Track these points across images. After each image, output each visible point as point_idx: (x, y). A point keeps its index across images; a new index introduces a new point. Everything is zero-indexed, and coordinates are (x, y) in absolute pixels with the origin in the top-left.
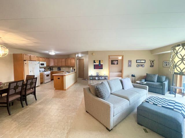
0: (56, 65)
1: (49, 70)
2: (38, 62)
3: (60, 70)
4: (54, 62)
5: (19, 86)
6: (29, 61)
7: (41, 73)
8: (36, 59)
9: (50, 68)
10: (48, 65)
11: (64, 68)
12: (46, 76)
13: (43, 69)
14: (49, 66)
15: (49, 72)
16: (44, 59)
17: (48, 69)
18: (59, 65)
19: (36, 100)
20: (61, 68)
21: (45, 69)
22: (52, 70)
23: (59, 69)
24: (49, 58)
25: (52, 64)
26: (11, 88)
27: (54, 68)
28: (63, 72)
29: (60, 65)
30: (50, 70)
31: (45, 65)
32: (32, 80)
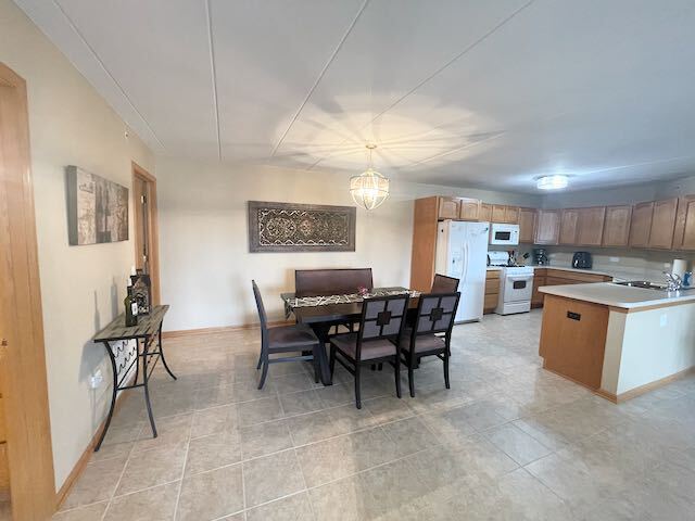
0: (569, 239)
1: (529, 260)
2: (487, 225)
3: (589, 267)
4: (560, 226)
5: (393, 315)
6: (452, 222)
7: (491, 268)
8: (481, 212)
9: (534, 252)
10: (528, 239)
11: (614, 259)
12: (512, 285)
13: (506, 256)
14: (531, 243)
15: (526, 271)
16: (511, 214)
17: (526, 256)
18: (582, 242)
19: (448, 386)
20: (596, 259)
21: (511, 253)
22: (545, 260)
23: (584, 259)
24: (534, 210)
25: (545, 236)
26: (367, 317)
27: (553, 256)
28: (608, 279)
29: (591, 238)
30: (535, 262)
31: (514, 240)
32: (440, 302)
